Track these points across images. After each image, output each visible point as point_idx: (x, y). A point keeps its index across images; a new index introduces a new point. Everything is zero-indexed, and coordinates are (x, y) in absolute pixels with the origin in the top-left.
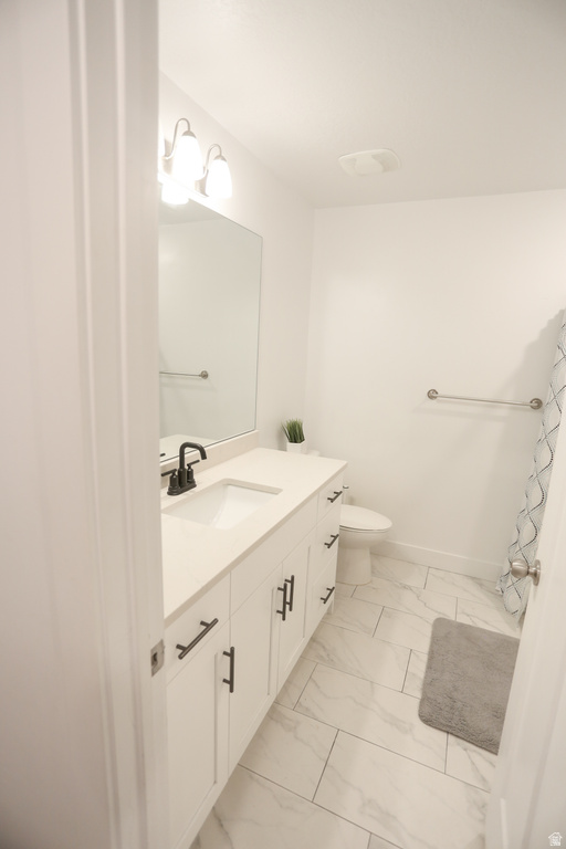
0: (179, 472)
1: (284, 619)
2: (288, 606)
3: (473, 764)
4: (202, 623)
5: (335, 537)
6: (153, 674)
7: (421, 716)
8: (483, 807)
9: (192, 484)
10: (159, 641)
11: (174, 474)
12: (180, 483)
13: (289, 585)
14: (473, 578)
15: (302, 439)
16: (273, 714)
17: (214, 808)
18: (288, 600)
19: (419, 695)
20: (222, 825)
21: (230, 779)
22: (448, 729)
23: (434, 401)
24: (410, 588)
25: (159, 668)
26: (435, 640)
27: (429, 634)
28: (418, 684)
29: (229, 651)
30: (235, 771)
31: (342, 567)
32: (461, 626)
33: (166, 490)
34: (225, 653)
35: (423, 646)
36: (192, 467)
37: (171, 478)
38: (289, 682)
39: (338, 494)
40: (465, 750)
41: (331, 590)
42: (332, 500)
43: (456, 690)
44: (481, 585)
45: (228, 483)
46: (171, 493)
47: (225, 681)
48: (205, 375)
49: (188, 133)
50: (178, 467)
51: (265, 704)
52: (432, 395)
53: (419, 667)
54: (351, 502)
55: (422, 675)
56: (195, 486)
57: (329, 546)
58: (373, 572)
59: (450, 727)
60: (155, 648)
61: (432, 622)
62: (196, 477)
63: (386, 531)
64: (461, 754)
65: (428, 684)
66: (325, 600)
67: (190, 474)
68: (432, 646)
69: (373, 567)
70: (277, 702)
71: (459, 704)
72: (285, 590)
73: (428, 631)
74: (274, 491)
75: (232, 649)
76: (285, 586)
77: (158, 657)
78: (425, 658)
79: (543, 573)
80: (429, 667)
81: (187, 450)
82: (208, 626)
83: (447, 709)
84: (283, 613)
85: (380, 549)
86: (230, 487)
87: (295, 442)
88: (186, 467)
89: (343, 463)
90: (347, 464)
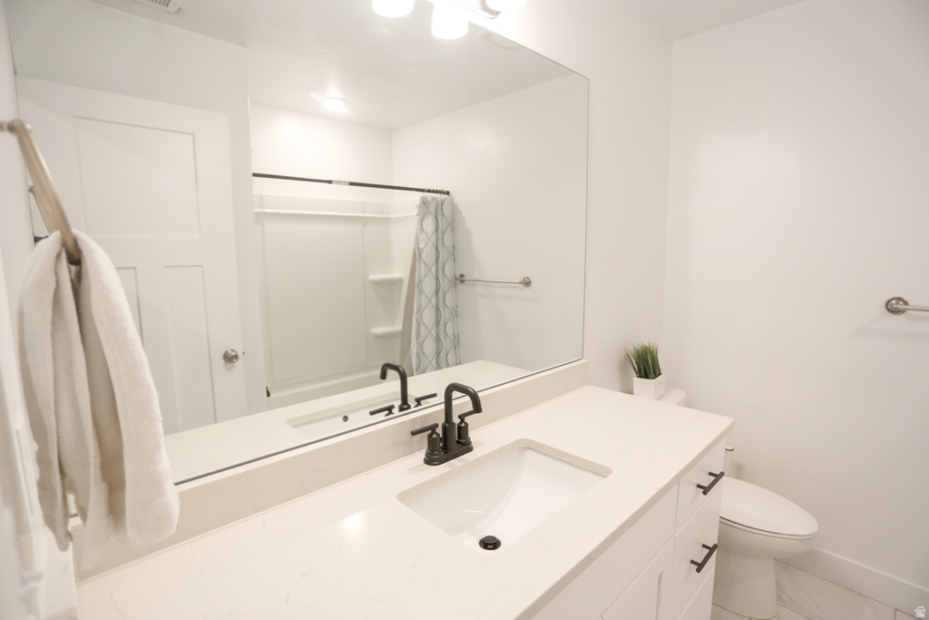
0: (444, 429)
5: (712, 549)
9: (465, 446)
11: (434, 432)
12: (446, 448)
15: (657, 373)
23: (899, 318)
33: (422, 454)
36: (467, 419)
37: (430, 437)
39: (718, 477)
42: (706, 490)
45: (526, 446)
46: (430, 460)
48: (527, 283)
50: (441, 420)
52: (895, 306)
56: (470, 449)
57: (700, 567)
58: (779, 597)
62: (473, 435)
63: (808, 538)
67: (463, 430)
69: (779, 587)
74: (602, 472)
81: (455, 394)
86: (530, 453)
87: (647, 377)
88: (456, 420)
89: (726, 421)
90: (733, 424)
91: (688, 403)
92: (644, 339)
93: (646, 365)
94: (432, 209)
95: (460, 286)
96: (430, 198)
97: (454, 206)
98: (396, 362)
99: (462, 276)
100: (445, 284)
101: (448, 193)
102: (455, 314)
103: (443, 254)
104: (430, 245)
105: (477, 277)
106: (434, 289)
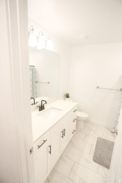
0: (41, 106)
1: (63, 138)
2: (64, 135)
3: (104, 172)
4: (44, 141)
5: (75, 119)
6: (30, 154)
7: (93, 160)
8: (106, 182)
9: (44, 108)
10: (32, 147)
11: (40, 107)
12: (41, 109)
13: (64, 131)
14: (107, 128)
15: (69, 97)
16: (61, 158)
17: (47, 178)
18: (64, 134)
19: (93, 155)
20: (49, 182)
21: (51, 172)
22: (99, 163)
23: (98, 89)
24: (92, 130)
25: (32, 153)
26: (97, 142)
27: (96, 141)
28: (93, 152)
29: (50, 146)
30: (52, 170)
31: (77, 125)
32: (104, 139)
33: (38, 110)
34: (49, 146)
35: (95, 144)
37: (39, 107)
38: (65, 150)
39: (76, 110)
40: (103, 168)
41: (75, 131)
42: (74, 112)
43: (101, 154)
44: (109, 130)
47: (49, 152)
48: (49, 83)
49: (42, 35)
50: (41, 105)
51: (59, 156)
52: (98, 87)
53: (94, 149)
54: (80, 111)
55: (94, 150)
56: (45, 109)
57: (74, 121)
58: (84, 126)
59: (100, 163)
60: (31, 149)
61: (97, 138)
62: (45, 107)
63: (87, 117)
64: (102, 169)
65: (95, 152)
66: (73, 133)
68: (97, 144)
70: (62, 155)
71: (102, 158)
72: (63, 132)
73: (96, 140)
74: (62, 110)
75: (51, 146)
76: (63, 131)
77: (32, 151)
78: (95, 146)
79: (118, 133)
80: (96, 149)
81: (43, 101)
82: (45, 141)
83: (99, 158)
84: (63, 137)
85: (86, 121)
86: (52, 109)
87: (67, 98)
88: (43, 105)
89: (77, 103)
90: (78, 104)
91: (73, 101)
92: (67, 92)
93: (67, 96)
94: (31, 69)
95: (37, 83)
96: (31, 67)
97: (35, 69)
98: (32, 97)
99: (37, 81)
100: (34, 83)
101: (34, 66)
102: (36, 88)
103: (34, 78)
104: (31, 76)
105: (40, 82)
106: (32, 84)
